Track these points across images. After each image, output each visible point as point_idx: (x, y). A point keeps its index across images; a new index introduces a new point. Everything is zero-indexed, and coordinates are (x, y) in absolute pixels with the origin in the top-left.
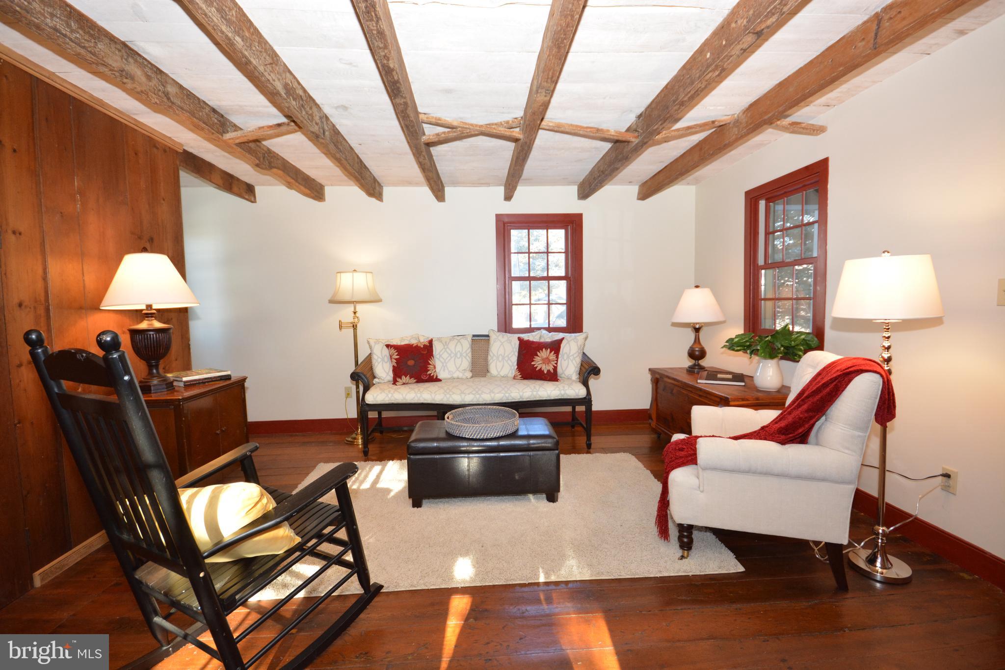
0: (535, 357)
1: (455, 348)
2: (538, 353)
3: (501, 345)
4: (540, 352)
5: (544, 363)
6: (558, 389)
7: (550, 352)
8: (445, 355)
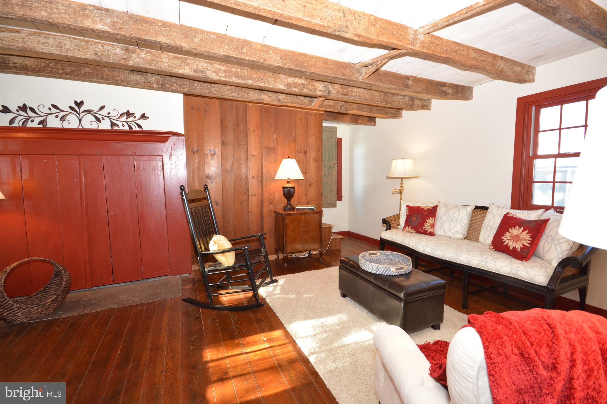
0: (506, 232)
1: (453, 214)
2: (510, 230)
3: (493, 217)
4: (512, 229)
5: (512, 240)
6: (510, 267)
7: (523, 231)
8: (444, 218)
